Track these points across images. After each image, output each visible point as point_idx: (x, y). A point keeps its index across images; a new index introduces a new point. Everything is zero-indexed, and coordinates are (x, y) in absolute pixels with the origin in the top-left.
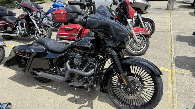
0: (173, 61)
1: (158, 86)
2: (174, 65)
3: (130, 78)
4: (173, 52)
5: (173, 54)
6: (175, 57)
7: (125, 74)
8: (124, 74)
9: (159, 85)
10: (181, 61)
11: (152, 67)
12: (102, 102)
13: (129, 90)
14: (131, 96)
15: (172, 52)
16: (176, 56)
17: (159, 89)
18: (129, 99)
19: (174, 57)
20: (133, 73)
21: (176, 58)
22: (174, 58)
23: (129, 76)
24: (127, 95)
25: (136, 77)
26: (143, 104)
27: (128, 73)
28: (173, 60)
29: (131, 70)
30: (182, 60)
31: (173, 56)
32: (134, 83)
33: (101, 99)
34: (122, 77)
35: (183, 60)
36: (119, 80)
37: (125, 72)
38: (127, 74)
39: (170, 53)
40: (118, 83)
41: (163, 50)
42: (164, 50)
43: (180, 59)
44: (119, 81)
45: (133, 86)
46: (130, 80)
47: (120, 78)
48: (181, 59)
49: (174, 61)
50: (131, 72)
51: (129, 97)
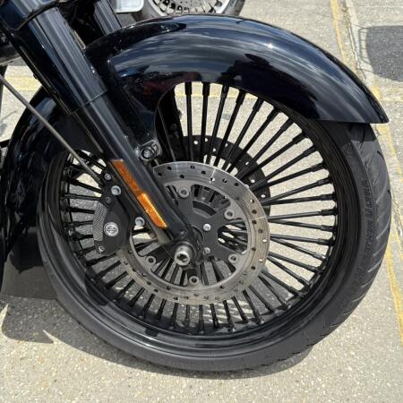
0: (361, 52)
1: (362, 197)
2: (369, 67)
3: (183, 177)
4: (352, 12)
5: (352, 20)
6: (365, 31)
7: (147, 154)
8: (137, 152)
9: (367, 193)
10: (394, 49)
11: (313, 69)
12: (31, 344)
13: (182, 257)
14: (199, 286)
15: (345, 11)
16: (369, 29)
17: (371, 214)
18: (188, 306)
19: (359, 32)
20: (195, 138)
21: (368, 36)
22: (363, 38)
23: (177, 165)
24: (172, 281)
25: (216, 164)
26: (271, 311)
27: (162, 140)
28: (360, 46)
29: (183, 120)
30: (394, 45)
31: (355, 29)
32: (209, 204)
33: (26, 324)
34: (128, 177)
35: (398, 45)
36: (109, 200)
37: (139, 137)
38: (159, 153)
39: (338, 16)
40: (106, 222)
41: (307, 7)
42: (314, 7)
43: (386, 40)
44: (109, 207)
45: (207, 227)
46: (183, 187)
47: (115, 191)
48: (391, 39)
49: (365, 53)
50: (185, 134)
51: (191, 295)
